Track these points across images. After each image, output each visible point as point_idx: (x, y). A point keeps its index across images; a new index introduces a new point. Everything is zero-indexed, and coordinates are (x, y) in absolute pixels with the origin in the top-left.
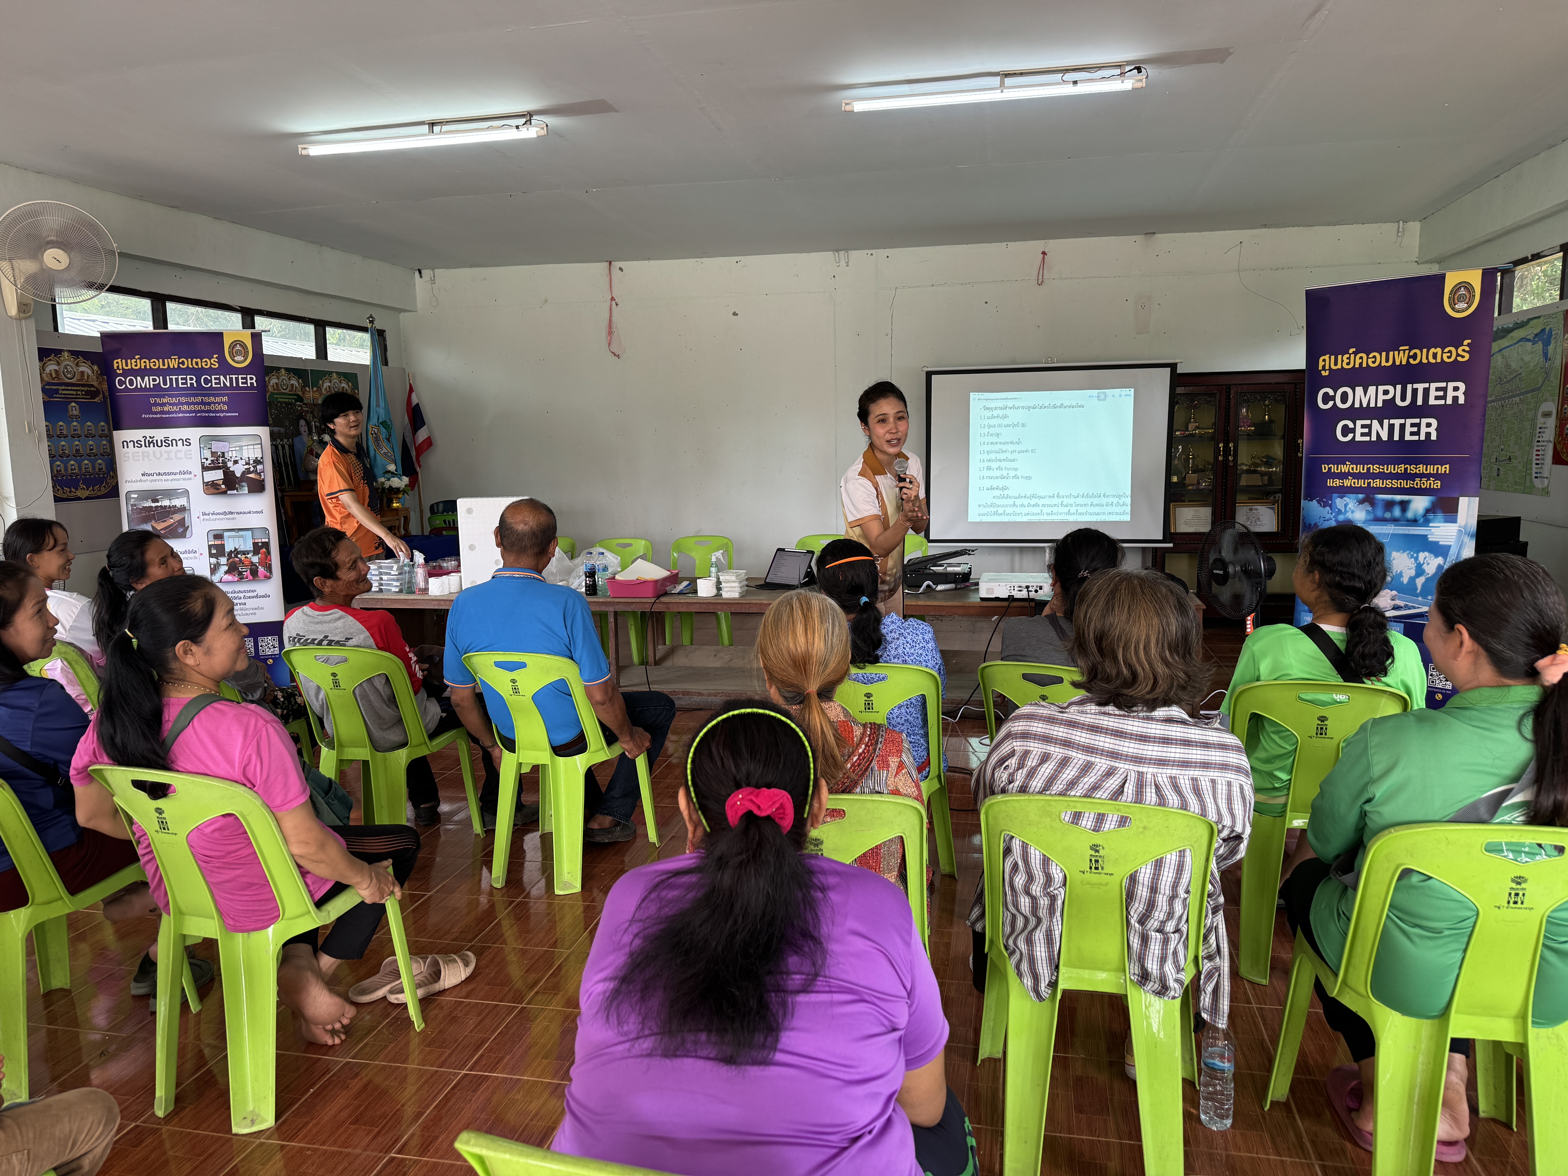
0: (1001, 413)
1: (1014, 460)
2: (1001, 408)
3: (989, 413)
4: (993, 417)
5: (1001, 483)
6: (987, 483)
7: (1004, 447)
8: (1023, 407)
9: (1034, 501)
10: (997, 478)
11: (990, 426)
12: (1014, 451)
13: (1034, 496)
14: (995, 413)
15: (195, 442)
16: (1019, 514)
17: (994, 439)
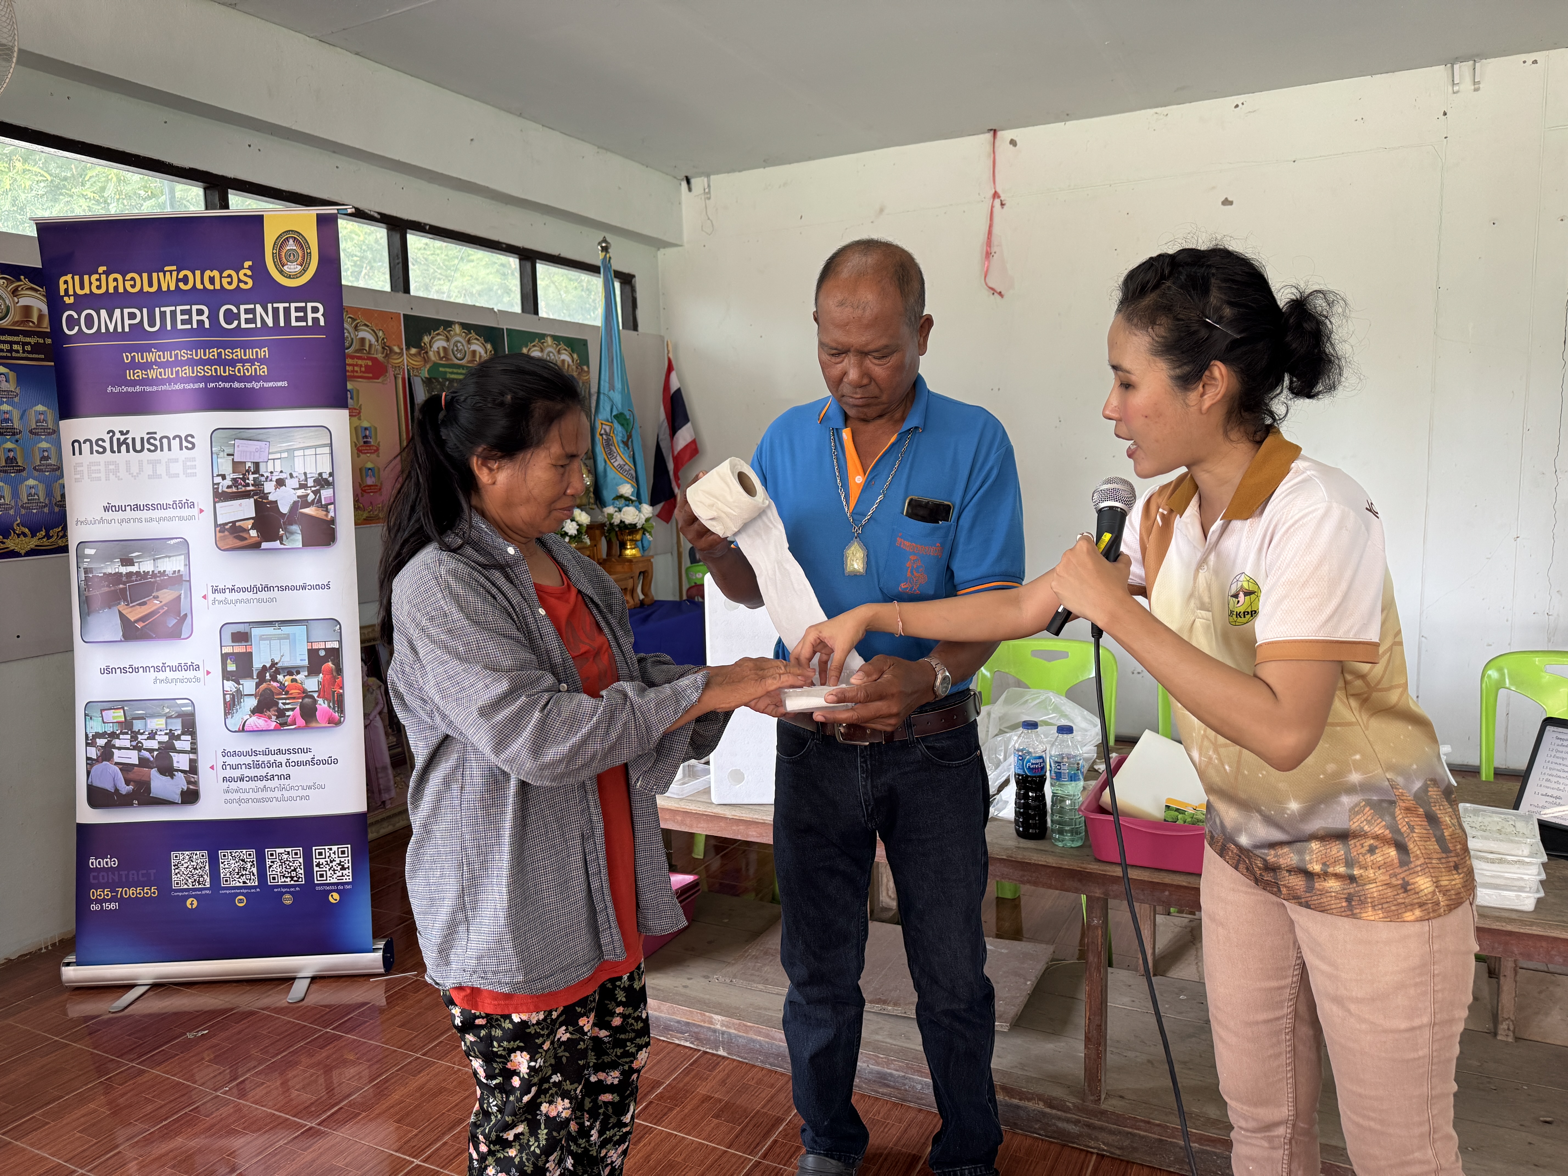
15: (202, 442)
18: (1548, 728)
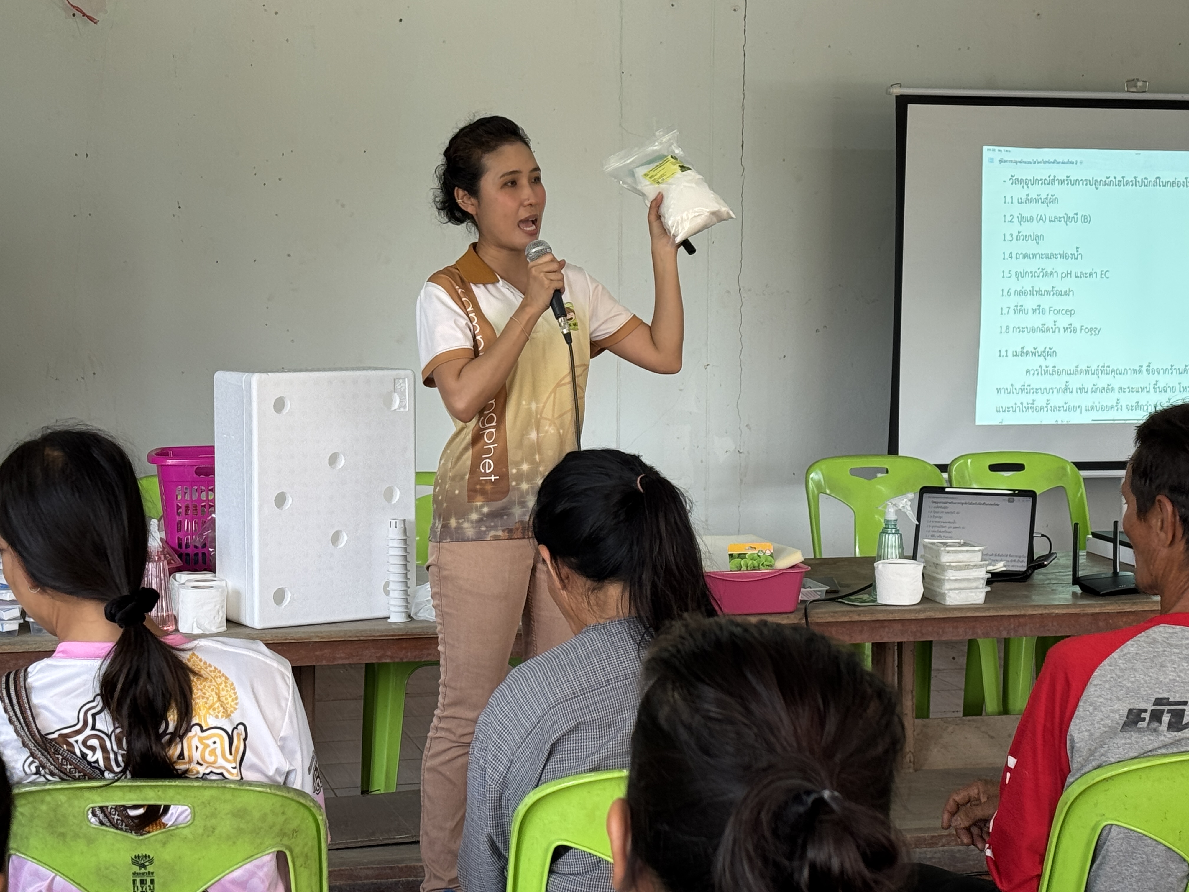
0: (1044, 191)
1: (1067, 293)
2: (1044, 182)
3: (1020, 192)
4: (1028, 200)
5: (1040, 341)
6: (1016, 342)
7: (1049, 265)
8: (1086, 182)
9: (1104, 381)
10: (1033, 330)
11: (1022, 219)
12: (1068, 274)
13: (1103, 370)
14: (1034, 191)
16: (1074, 409)
17: (1030, 247)
18: (924, 495)
